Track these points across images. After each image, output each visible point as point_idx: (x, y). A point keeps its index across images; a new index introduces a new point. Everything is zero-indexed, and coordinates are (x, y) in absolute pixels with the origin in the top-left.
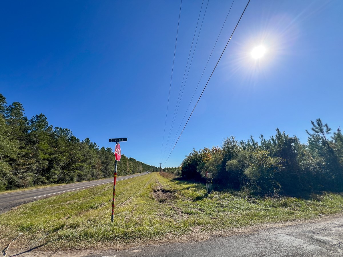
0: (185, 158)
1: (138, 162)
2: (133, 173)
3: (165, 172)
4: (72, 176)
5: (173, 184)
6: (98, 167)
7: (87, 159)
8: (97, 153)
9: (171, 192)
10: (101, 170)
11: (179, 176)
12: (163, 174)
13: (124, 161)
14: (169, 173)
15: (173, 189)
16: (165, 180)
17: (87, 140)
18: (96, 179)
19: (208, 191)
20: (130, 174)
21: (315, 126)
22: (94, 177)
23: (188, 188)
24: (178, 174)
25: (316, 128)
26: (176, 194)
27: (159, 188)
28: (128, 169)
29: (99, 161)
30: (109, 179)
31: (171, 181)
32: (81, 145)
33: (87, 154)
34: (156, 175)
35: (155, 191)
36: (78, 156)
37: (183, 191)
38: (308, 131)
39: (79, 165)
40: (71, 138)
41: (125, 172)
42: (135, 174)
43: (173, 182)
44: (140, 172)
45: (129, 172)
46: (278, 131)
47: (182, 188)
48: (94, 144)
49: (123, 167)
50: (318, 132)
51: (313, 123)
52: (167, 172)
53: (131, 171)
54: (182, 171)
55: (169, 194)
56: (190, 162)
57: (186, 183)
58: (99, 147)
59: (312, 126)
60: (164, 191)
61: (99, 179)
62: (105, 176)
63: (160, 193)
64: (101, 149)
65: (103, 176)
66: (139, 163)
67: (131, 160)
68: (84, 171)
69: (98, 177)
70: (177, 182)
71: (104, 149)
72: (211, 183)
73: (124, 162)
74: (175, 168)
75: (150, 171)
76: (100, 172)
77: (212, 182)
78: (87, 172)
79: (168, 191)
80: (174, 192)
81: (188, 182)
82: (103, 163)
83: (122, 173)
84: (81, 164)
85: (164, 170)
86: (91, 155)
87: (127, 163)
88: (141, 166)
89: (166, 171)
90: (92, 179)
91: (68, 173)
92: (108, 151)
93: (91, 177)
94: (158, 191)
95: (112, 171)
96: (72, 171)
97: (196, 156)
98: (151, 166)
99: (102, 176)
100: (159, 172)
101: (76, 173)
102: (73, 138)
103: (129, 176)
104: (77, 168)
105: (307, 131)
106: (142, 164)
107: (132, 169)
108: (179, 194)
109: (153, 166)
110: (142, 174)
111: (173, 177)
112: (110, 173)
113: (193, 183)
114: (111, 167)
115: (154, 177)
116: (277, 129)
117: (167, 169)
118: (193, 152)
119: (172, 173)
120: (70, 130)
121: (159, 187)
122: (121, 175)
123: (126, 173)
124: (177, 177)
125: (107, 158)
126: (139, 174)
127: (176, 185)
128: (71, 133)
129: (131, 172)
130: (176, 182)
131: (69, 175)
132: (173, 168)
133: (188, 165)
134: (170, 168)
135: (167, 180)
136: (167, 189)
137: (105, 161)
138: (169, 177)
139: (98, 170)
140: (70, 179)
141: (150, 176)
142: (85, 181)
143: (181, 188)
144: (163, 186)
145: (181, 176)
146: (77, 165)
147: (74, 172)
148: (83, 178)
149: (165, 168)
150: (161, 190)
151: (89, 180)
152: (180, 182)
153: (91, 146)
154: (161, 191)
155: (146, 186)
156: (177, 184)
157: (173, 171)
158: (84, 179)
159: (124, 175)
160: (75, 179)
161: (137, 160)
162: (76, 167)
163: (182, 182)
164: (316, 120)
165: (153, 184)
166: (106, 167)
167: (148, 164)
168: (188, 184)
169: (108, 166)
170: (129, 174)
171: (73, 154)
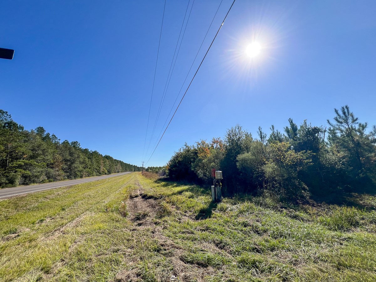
0: (174, 155)
1: (115, 160)
2: (109, 172)
3: (148, 171)
4: (12, 178)
5: (158, 186)
6: (57, 166)
7: (38, 155)
8: (57, 147)
9: (156, 199)
10: (63, 169)
11: (165, 176)
12: (145, 174)
13: (97, 158)
14: (153, 173)
15: (158, 194)
16: (148, 181)
17: (41, 130)
18: (54, 181)
19: (215, 198)
20: (105, 174)
21: (339, 115)
22: (51, 178)
23: (180, 193)
24: (164, 173)
25: (340, 117)
26: (164, 203)
27: (139, 193)
28: (102, 168)
29: (60, 158)
30: (75, 180)
31: (156, 182)
32: (26, 135)
33: (38, 147)
34: (138, 176)
35: (132, 197)
36: (22, 149)
37: (174, 198)
38: (330, 121)
39: (24, 162)
40: (8, 123)
41: (98, 172)
42: (112, 174)
43: (158, 183)
44: (118, 172)
45: (103, 172)
46: (292, 122)
47: (172, 193)
48: (53, 135)
49: (95, 166)
50: (341, 123)
51: (336, 111)
52: (150, 172)
53: (106, 170)
54: (169, 170)
55: (152, 201)
56: (180, 159)
57: (175, 184)
58: (59, 140)
59: (336, 115)
60: (145, 197)
61: (59, 180)
62: (69, 177)
63: (139, 200)
64: (63, 143)
65: (67, 178)
66: (117, 162)
67: (107, 157)
68: (34, 170)
69: (58, 178)
70: (163, 183)
71: (68, 143)
72: (220, 186)
73: (96, 160)
74: (160, 168)
75: (131, 170)
76: (61, 172)
77: (221, 184)
78: (39, 172)
79: (151, 197)
80: (161, 198)
81: (178, 184)
82: (66, 160)
83: (95, 173)
84: (27, 161)
85: (147, 170)
86: (44, 150)
87: (102, 161)
88: (119, 165)
89: (150, 170)
90: (48, 181)
91: (5, 173)
92: (74, 146)
93: (46, 178)
94: (136, 196)
95: (79, 171)
96: (12, 170)
97: (188, 151)
98: (132, 165)
99: (64, 176)
100: (141, 172)
101: (19, 173)
102: (11, 123)
103: (104, 177)
104: (20, 166)
105: (328, 121)
106: (121, 163)
107: (108, 168)
108: (168, 202)
109: (134, 165)
110: (120, 174)
111: (157, 177)
112: (76, 173)
113: (186, 185)
114: (78, 166)
115: (134, 178)
116: (290, 119)
117: (151, 168)
118: (185, 147)
119: (157, 172)
120: (7, 112)
121: (138, 191)
122: (93, 176)
123: (100, 173)
124: (163, 177)
125: (71, 154)
126: (117, 174)
127: (163, 188)
128: (9, 116)
129: (106, 172)
130: (161, 184)
131: (7, 176)
132: (157, 167)
133: (178, 162)
134: (154, 168)
135: (150, 181)
136: (150, 194)
137: (69, 158)
138: (153, 177)
139: (57, 169)
140: (7, 182)
141: (130, 176)
142: (35, 184)
143: (169, 193)
144: (144, 190)
145: (167, 176)
146: (21, 162)
147: (16, 172)
148: (34, 180)
149: (149, 168)
150: (141, 195)
151: (43, 182)
152: (167, 184)
153: (46, 138)
154: (140, 197)
155: (120, 189)
156: (164, 186)
157: (157, 170)
158: (34, 182)
159: (97, 175)
160: (17, 182)
161: (114, 158)
162: (17, 165)
163: (170, 183)
164: (341, 108)
165: (130, 187)
166: (70, 165)
167: (128, 163)
168: (179, 186)
169: (73, 164)
170: (103, 174)
171: (12, 147)
